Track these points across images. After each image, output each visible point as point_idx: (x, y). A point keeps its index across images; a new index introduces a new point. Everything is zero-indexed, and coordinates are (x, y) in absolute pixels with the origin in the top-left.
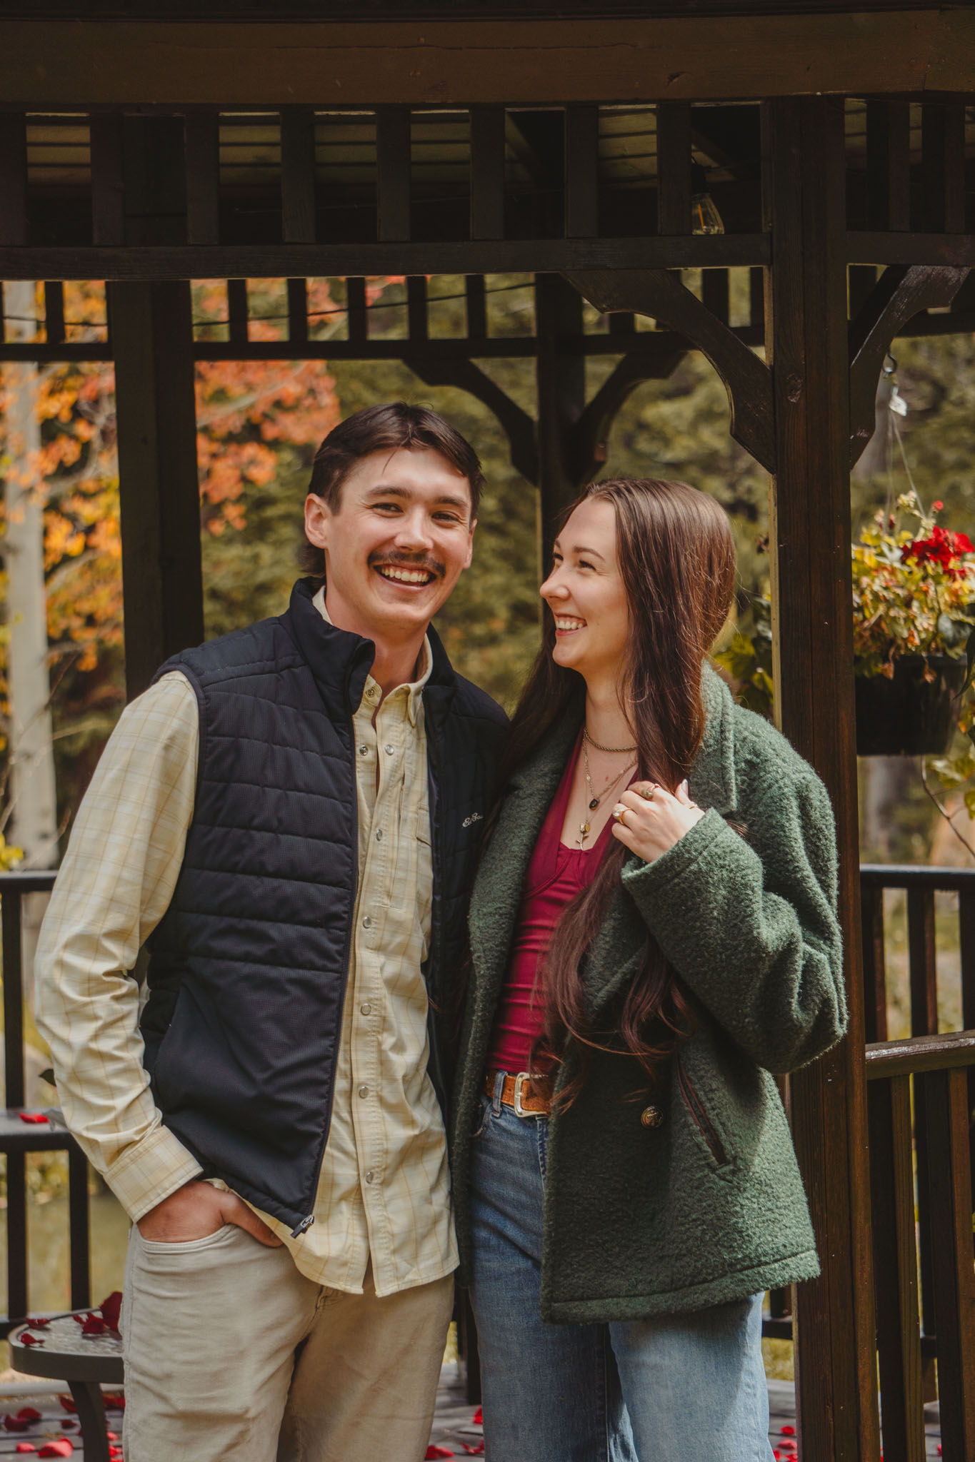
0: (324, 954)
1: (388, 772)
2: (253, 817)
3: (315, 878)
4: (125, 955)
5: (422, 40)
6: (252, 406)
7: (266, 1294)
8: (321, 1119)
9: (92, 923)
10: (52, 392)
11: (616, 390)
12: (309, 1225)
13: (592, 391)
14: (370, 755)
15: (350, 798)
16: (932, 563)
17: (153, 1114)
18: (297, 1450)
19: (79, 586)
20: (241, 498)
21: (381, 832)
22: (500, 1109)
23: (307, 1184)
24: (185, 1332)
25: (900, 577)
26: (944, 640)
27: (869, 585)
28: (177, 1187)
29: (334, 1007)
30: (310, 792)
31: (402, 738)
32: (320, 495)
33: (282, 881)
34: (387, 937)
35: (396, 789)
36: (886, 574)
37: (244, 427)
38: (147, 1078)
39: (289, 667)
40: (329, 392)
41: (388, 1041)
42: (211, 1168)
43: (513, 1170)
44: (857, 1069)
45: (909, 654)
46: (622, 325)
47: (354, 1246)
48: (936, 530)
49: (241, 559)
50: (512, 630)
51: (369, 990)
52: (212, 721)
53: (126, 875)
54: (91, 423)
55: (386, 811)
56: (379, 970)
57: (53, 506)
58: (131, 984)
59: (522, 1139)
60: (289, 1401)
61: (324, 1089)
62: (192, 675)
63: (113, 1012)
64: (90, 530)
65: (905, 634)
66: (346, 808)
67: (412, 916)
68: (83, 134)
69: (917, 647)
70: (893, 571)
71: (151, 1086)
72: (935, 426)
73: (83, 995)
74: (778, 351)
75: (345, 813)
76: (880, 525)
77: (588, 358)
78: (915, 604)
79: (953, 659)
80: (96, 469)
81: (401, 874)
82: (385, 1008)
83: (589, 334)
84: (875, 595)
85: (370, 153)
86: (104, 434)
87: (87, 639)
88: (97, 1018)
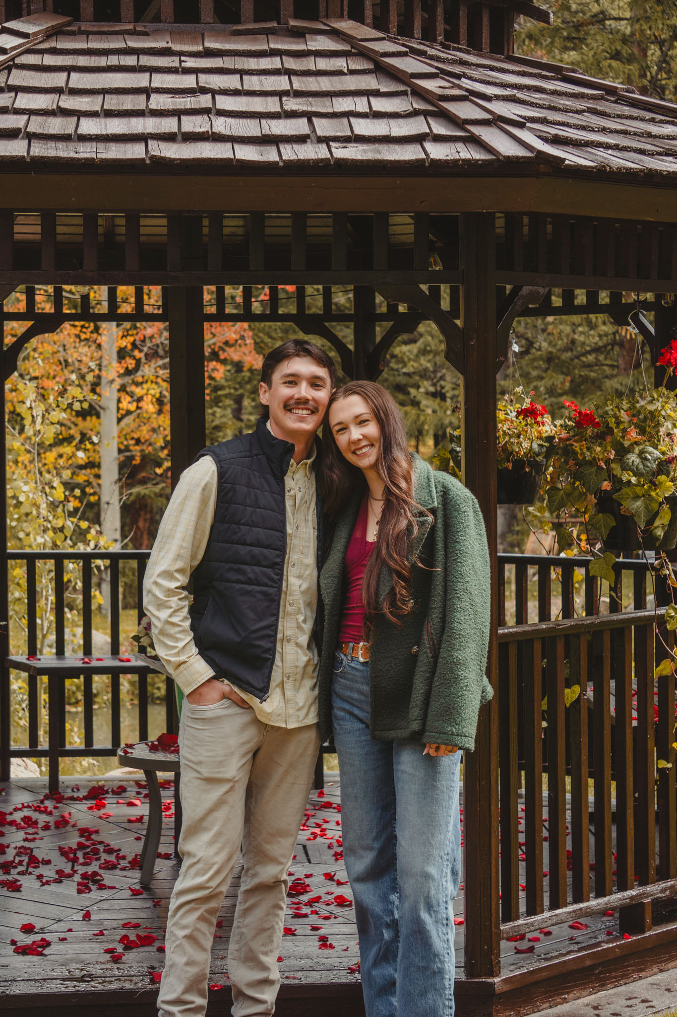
0: (272, 580)
1: (299, 499)
2: (241, 520)
3: (267, 547)
4: (183, 580)
5: (313, 184)
6: (214, 344)
7: (244, 728)
8: (271, 652)
9: (169, 566)
10: (123, 336)
11: (389, 339)
12: (267, 698)
13: (378, 339)
14: (292, 493)
15: (283, 512)
16: (529, 418)
17: (194, 650)
19: (133, 426)
21: (297, 526)
22: (351, 659)
23: (266, 680)
24: (208, 744)
25: (515, 424)
26: (534, 453)
27: (501, 428)
28: (204, 681)
29: (276, 603)
30: (265, 509)
31: (305, 484)
32: (264, 382)
33: (253, 547)
34: (302, 572)
35: (304, 508)
36: (509, 423)
37: (213, 353)
38: (192, 634)
39: (256, 455)
40: (250, 338)
41: (301, 618)
42: (220, 673)
43: (357, 686)
45: (518, 459)
46: (393, 309)
47: (282, 707)
48: (531, 403)
51: (293, 595)
52: (223, 477)
53: (185, 544)
54: (141, 351)
55: (300, 517)
56: (297, 587)
57: (123, 389)
58: (185, 593)
59: (362, 671)
60: (251, 775)
61: (272, 639)
62: (215, 457)
63: (178, 605)
64: (140, 399)
65: (517, 450)
68: (164, 222)
69: (522, 456)
70: (512, 422)
71: (194, 638)
73: (165, 597)
74: (466, 322)
75: (281, 518)
76: (506, 401)
77: (376, 323)
78: (522, 436)
79: (538, 461)
80: (142, 371)
81: (307, 544)
82: (299, 604)
83: (378, 312)
84: (504, 432)
85: (289, 231)
86: (146, 355)
87: (136, 450)
88: (171, 607)
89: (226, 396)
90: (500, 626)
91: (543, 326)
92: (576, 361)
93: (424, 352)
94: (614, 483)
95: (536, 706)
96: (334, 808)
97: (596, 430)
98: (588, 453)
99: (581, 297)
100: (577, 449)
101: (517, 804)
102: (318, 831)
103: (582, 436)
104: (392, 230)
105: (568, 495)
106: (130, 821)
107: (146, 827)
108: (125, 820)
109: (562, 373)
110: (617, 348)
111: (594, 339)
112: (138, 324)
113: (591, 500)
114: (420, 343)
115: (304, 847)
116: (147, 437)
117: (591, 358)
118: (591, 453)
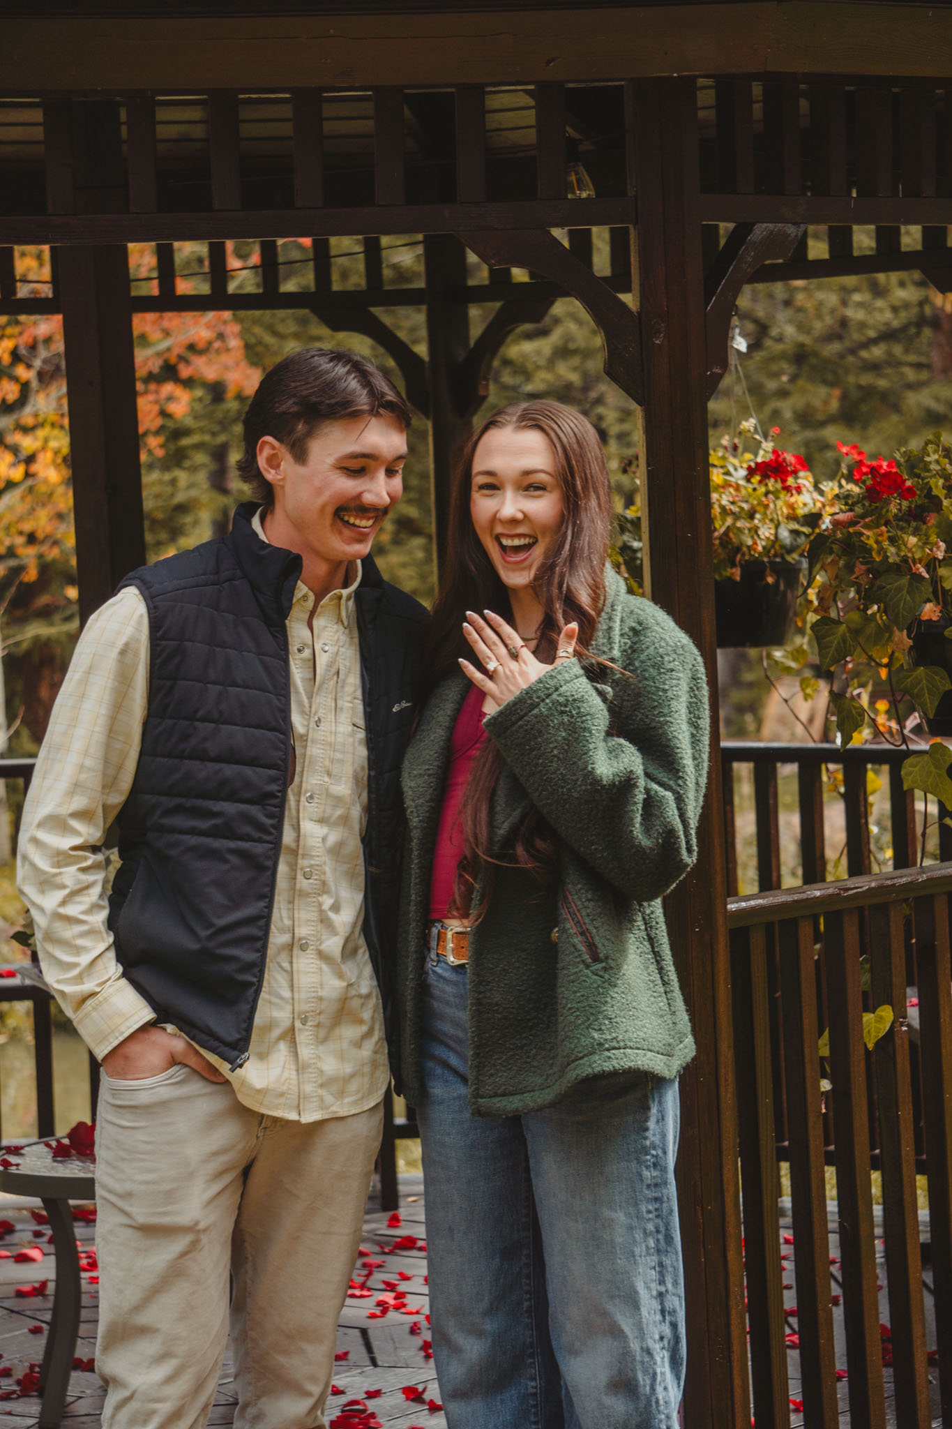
0: (260, 827)
1: (324, 667)
2: (197, 710)
3: (252, 762)
4: (90, 832)
5: (332, 31)
6: (168, 350)
7: (212, 1123)
8: (256, 970)
9: (61, 805)
11: (497, 334)
12: (245, 1061)
13: (475, 335)
14: (307, 653)
15: (283, 692)
16: (772, 480)
17: (112, 968)
18: (247, 1258)
19: (21, 509)
20: (160, 430)
21: (319, 719)
22: (436, 959)
23: (244, 1026)
24: (143, 1156)
25: (743, 492)
26: (783, 547)
27: (718, 500)
28: (131, 1030)
29: (269, 873)
30: (247, 687)
31: (336, 638)
33: (222, 765)
34: (329, 811)
35: (332, 682)
36: (732, 490)
37: (162, 368)
38: (111, 937)
39: (230, 580)
40: (235, 336)
41: (327, 902)
42: (164, 1014)
43: (449, 1011)
44: (720, 920)
45: (752, 559)
46: (500, 278)
47: (290, 1079)
48: (775, 452)
49: (160, 482)
50: (397, 542)
51: (312, 857)
52: (160, 628)
53: (89, 763)
54: (29, 366)
55: (323, 702)
56: (320, 840)
58: (97, 857)
59: (456, 984)
60: (239, 1216)
61: (259, 944)
62: (143, 588)
63: (79, 881)
64: (30, 459)
65: (750, 542)
66: (279, 700)
67: (349, 792)
68: (37, 115)
69: (760, 553)
70: (737, 488)
71: (115, 942)
72: (758, 358)
73: (53, 867)
74: (644, 298)
75: (278, 704)
76: (726, 448)
77: (470, 305)
78: (758, 516)
79: (790, 563)
80: (34, 406)
81: (339, 756)
82: (324, 873)
83: (472, 282)
84: (723, 508)
85: (287, 129)
86: (41, 375)
87: (29, 554)
88: (64, 887)
89: (199, 446)
90: (729, 896)
91: (785, 296)
92: (851, 359)
93: (563, 352)
94: (945, 605)
95: (807, 1051)
96: (421, 1249)
97: (905, 504)
98: (893, 550)
99: (864, 239)
100: (871, 542)
101: (777, 1228)
102: (389, 1297)
103: (880, 516)
104: (493, 121)
105: (856, 632)
106: (20, 1294)
107: (50, 1305)
108: (11, 1291)
109: (826, 383)
110: (927, 332)
111: (883, 315)
112: (22, 318)
113: (901, 641)
114: (555, 337)
115: (364, 1332)
116: (48, 529)
117: (877, 352)
118: (899, 548)
